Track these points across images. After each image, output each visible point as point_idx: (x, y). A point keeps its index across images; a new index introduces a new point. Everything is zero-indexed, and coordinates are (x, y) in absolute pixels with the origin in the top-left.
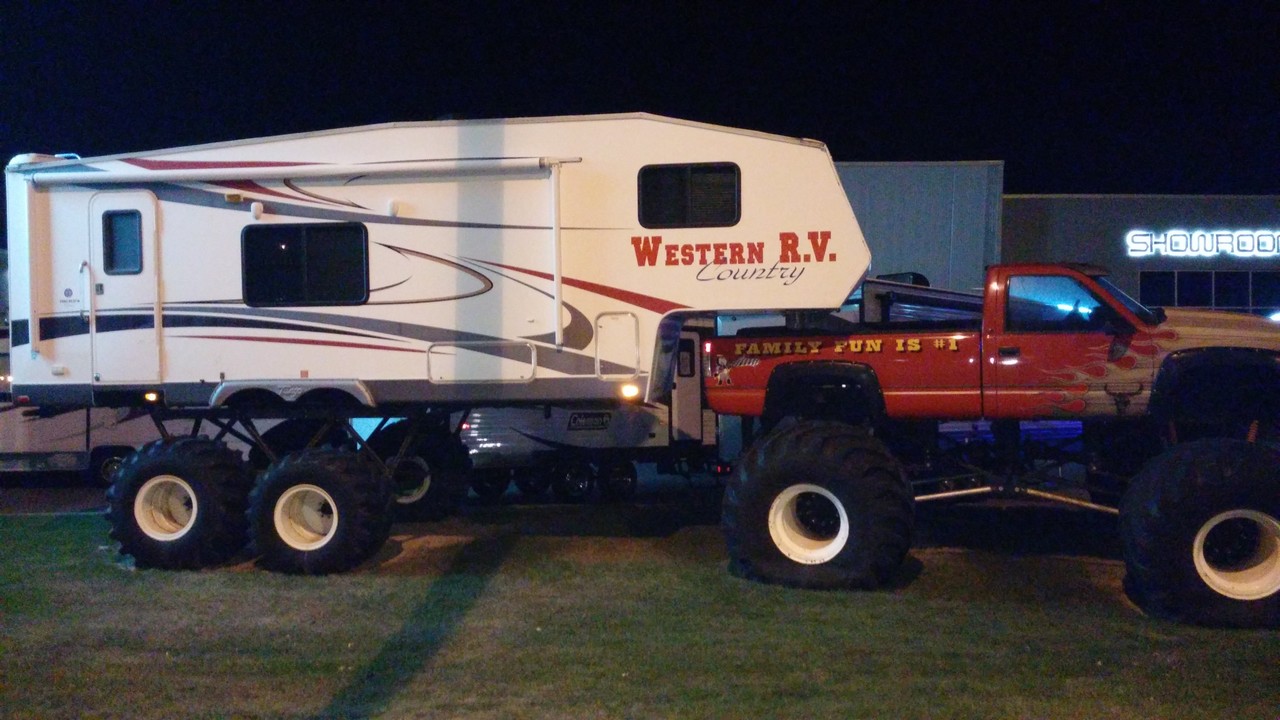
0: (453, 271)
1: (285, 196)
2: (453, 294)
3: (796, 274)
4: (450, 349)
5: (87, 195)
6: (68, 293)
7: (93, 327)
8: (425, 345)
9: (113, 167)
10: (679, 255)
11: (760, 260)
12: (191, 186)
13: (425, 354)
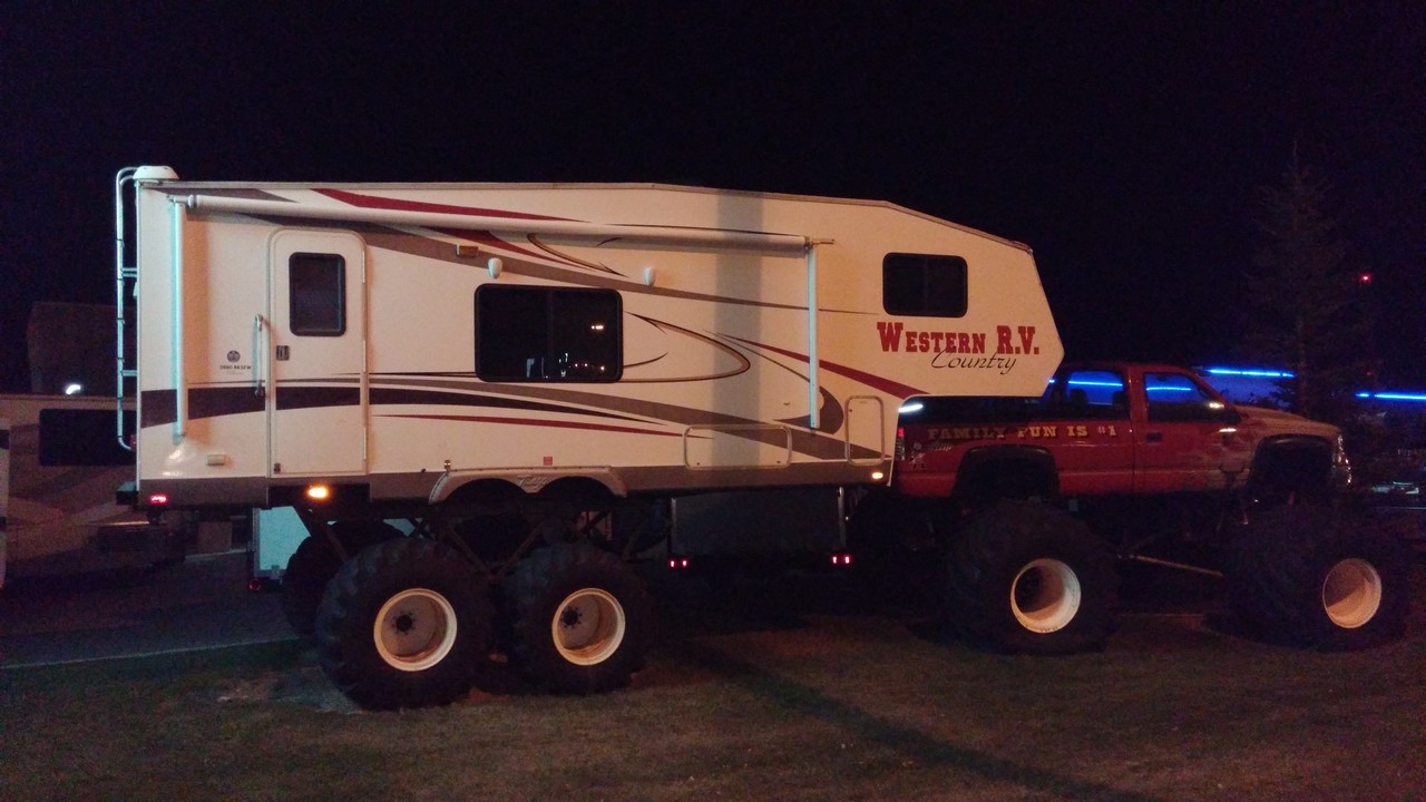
0: (710, 348)
1: (531, 254)
2: (711, 373)
3: (1010, 364)
4: (708, 433)
5: (266, 230)
6: (234, 356)
7: (271, 403)
8: (681, 428)
9: (304, 198)
10: (917, 343)
11: (983, 351)
12: (411, 232)
13: (681, 439)
